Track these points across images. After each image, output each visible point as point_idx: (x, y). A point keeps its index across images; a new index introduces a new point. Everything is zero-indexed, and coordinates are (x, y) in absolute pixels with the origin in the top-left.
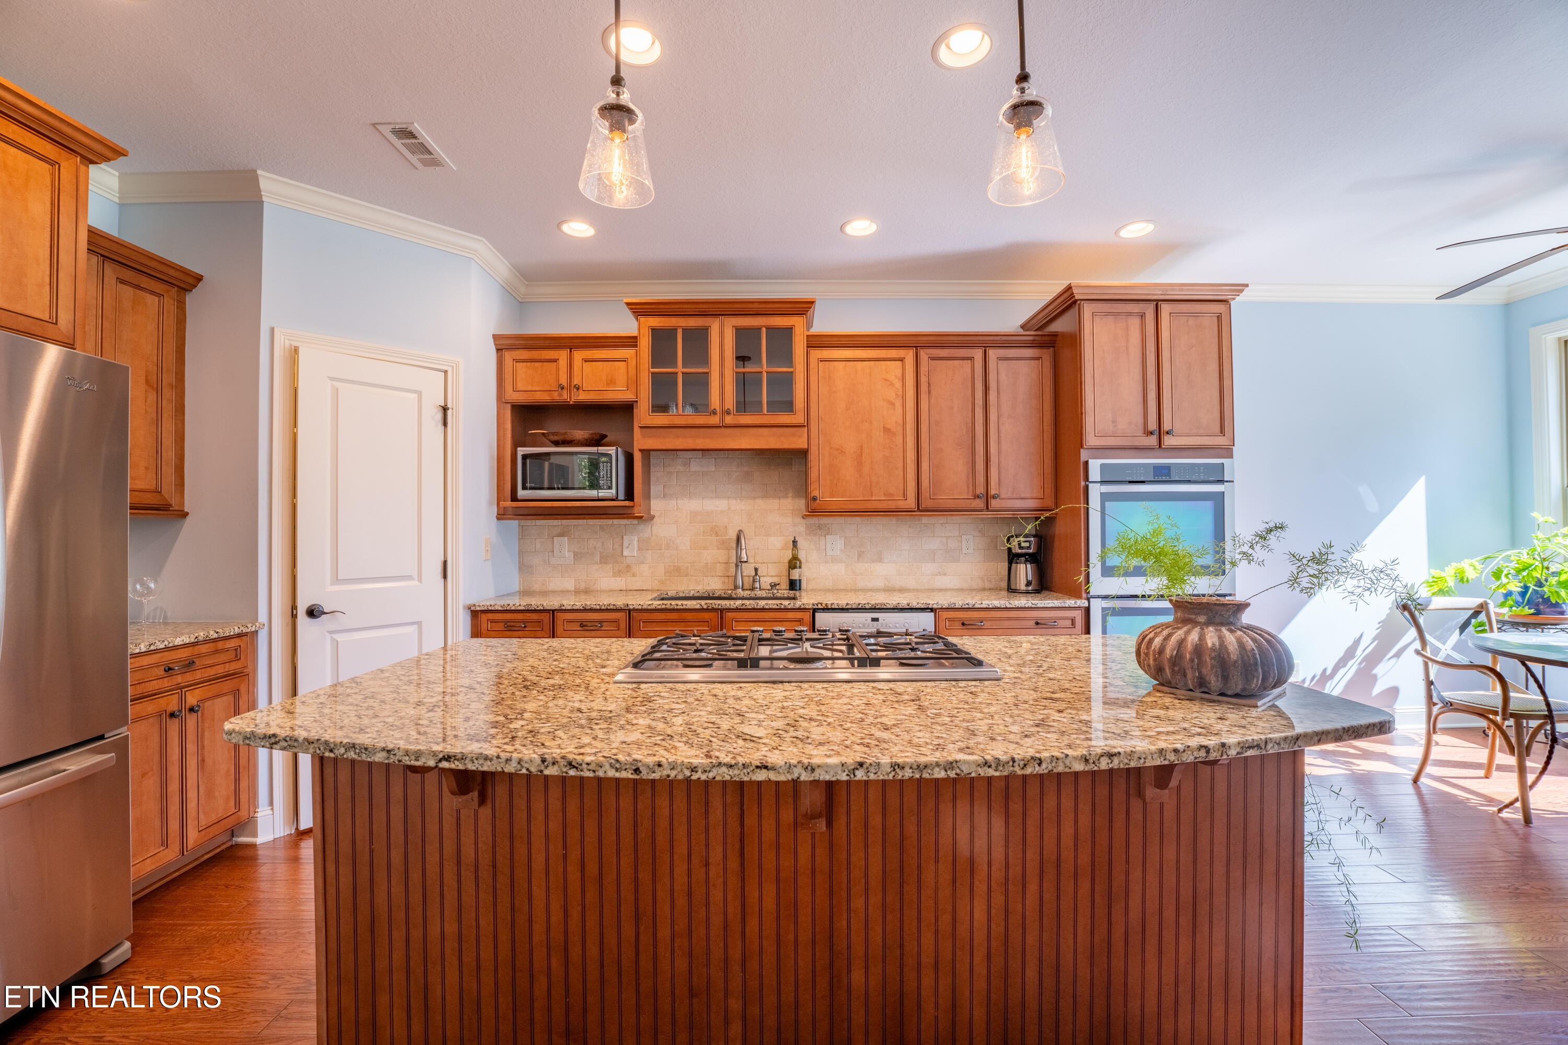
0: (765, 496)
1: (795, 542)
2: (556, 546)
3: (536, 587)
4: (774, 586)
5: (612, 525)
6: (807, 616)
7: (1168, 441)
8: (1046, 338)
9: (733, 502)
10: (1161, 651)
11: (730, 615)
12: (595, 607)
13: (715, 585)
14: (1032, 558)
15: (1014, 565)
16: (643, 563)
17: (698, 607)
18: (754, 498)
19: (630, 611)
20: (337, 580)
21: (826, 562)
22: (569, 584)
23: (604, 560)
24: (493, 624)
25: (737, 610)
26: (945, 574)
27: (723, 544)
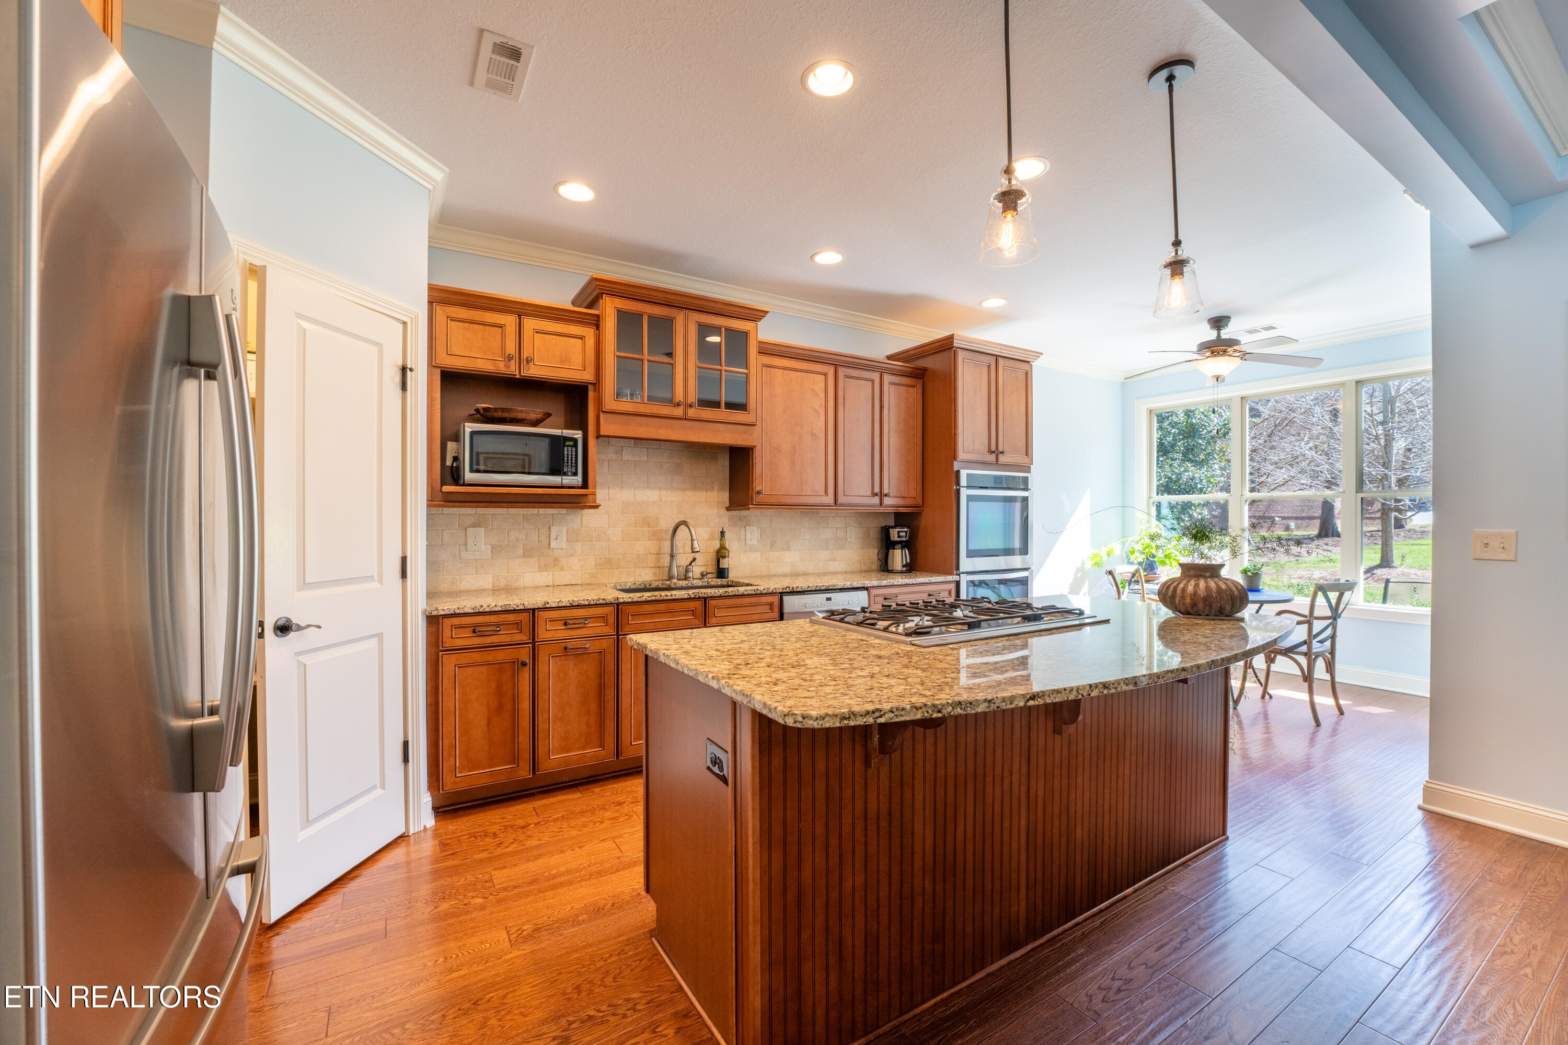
0: (694, 488)
1: (722, 533)
2: (470, 540)
4: (703, 575)
5: (538, 514)
6: (776, 599)
7: (1002, 459)
8: (919, 372)
9: (664, 493)
11: (712, 602)
12: (583, 602)
13: (646, 576)
15: (891, 551)
16: (572, 555)
18: (684, 490)
19: (618, 604)
20: (304, 585)
21: (746, 551)
22: (485, 581)
23: (528, 553)
24: (457, 630)
25: (720, 597)
26: (835, 560)
27: (656, 535)
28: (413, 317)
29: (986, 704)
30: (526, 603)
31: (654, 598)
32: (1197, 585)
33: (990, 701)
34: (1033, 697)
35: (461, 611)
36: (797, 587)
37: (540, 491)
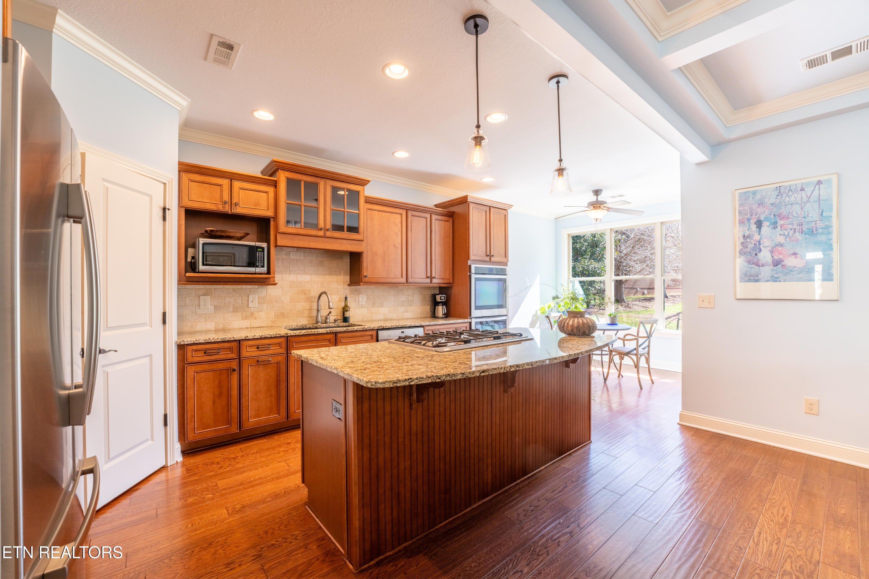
0: (330, 274)
1: (346, 298)
2: (202, 302)
4: (335, 321)
5: (241, 288)
6: (374, 333)
7: (493, 259)
8: (450, 213)
9: (313, 276)
10: (573, 325)
11: (340, 335)
12: (267, 336)
13: (303, 321)
14: (444, 304)
15: (437, 307)
16: (261, 311)
18: (325, 275)
19: (287, 337)
21: (359, 308)
22: (211, 326)
23: (235, 310)
24: (195, 352)
25: (344, 332)
26: (407, 312)
27: (309, 300)
28: (170, 180)
29: (461, 375)
30: (235, 337)
31: (307, 333)
32: (573, 321)
33: (463, 374)
34: (483, 372)
35: (198, 342)
36: (386, 326)
37: (243, 276)
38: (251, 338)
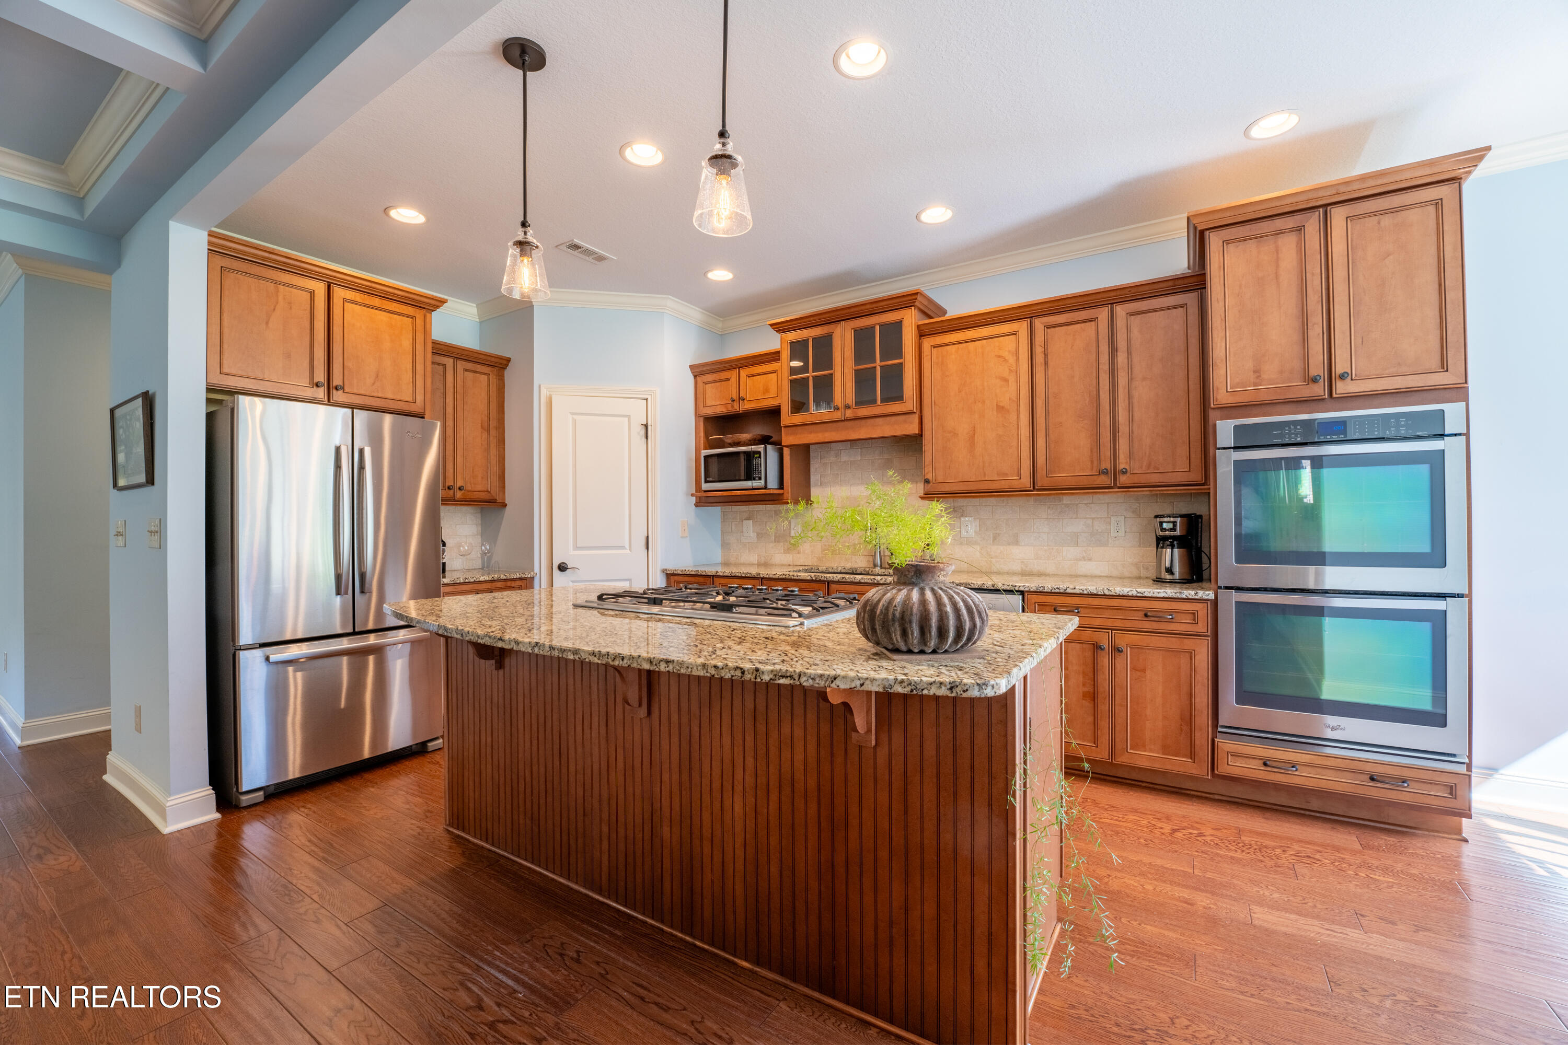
2: (745, 528)
3: (732, 560)
7: (1343, 388)
12: (738, 574)
14: (1183, 542)
15: (1160, 550)
16: (805, 542)
17: (809, 578)
19: (761, 579)
20: (576, 548)
21: (961, 544)
22: (753, 558)
23: (778, 538)
26: (1090, 560)
28: (652, 393)
37: (738, 493)
38: (721, 574)
